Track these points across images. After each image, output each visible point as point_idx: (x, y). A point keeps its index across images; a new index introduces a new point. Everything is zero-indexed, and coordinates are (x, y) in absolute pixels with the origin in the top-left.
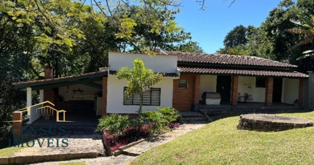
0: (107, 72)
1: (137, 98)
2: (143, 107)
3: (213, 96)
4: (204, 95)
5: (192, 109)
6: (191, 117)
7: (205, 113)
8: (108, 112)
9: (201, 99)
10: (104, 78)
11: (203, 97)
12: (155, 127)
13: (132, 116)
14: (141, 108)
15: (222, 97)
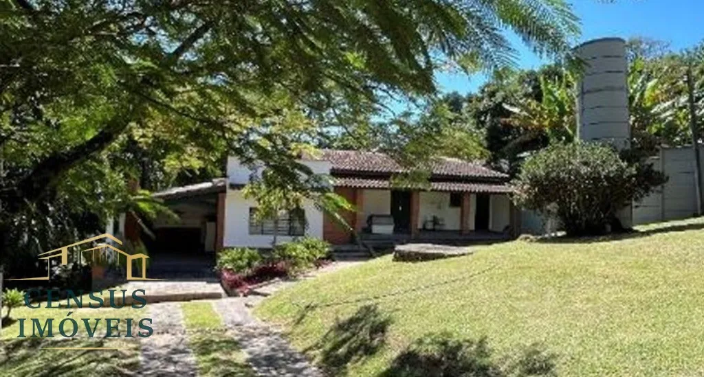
0: (224, 187)
1: (269, 225)
2: (278, 238)
3: (383, 220)
4: (370, 219)
5: (352, 240)
6: (348, 251)
7: (370, 246)
8: (225, 245)
9: (366, 225)
10: (220, 195)
11: (368, 221)
12: (295, 264)
13: (262, 251)
14: (275, 238)
15: (395, 222)
